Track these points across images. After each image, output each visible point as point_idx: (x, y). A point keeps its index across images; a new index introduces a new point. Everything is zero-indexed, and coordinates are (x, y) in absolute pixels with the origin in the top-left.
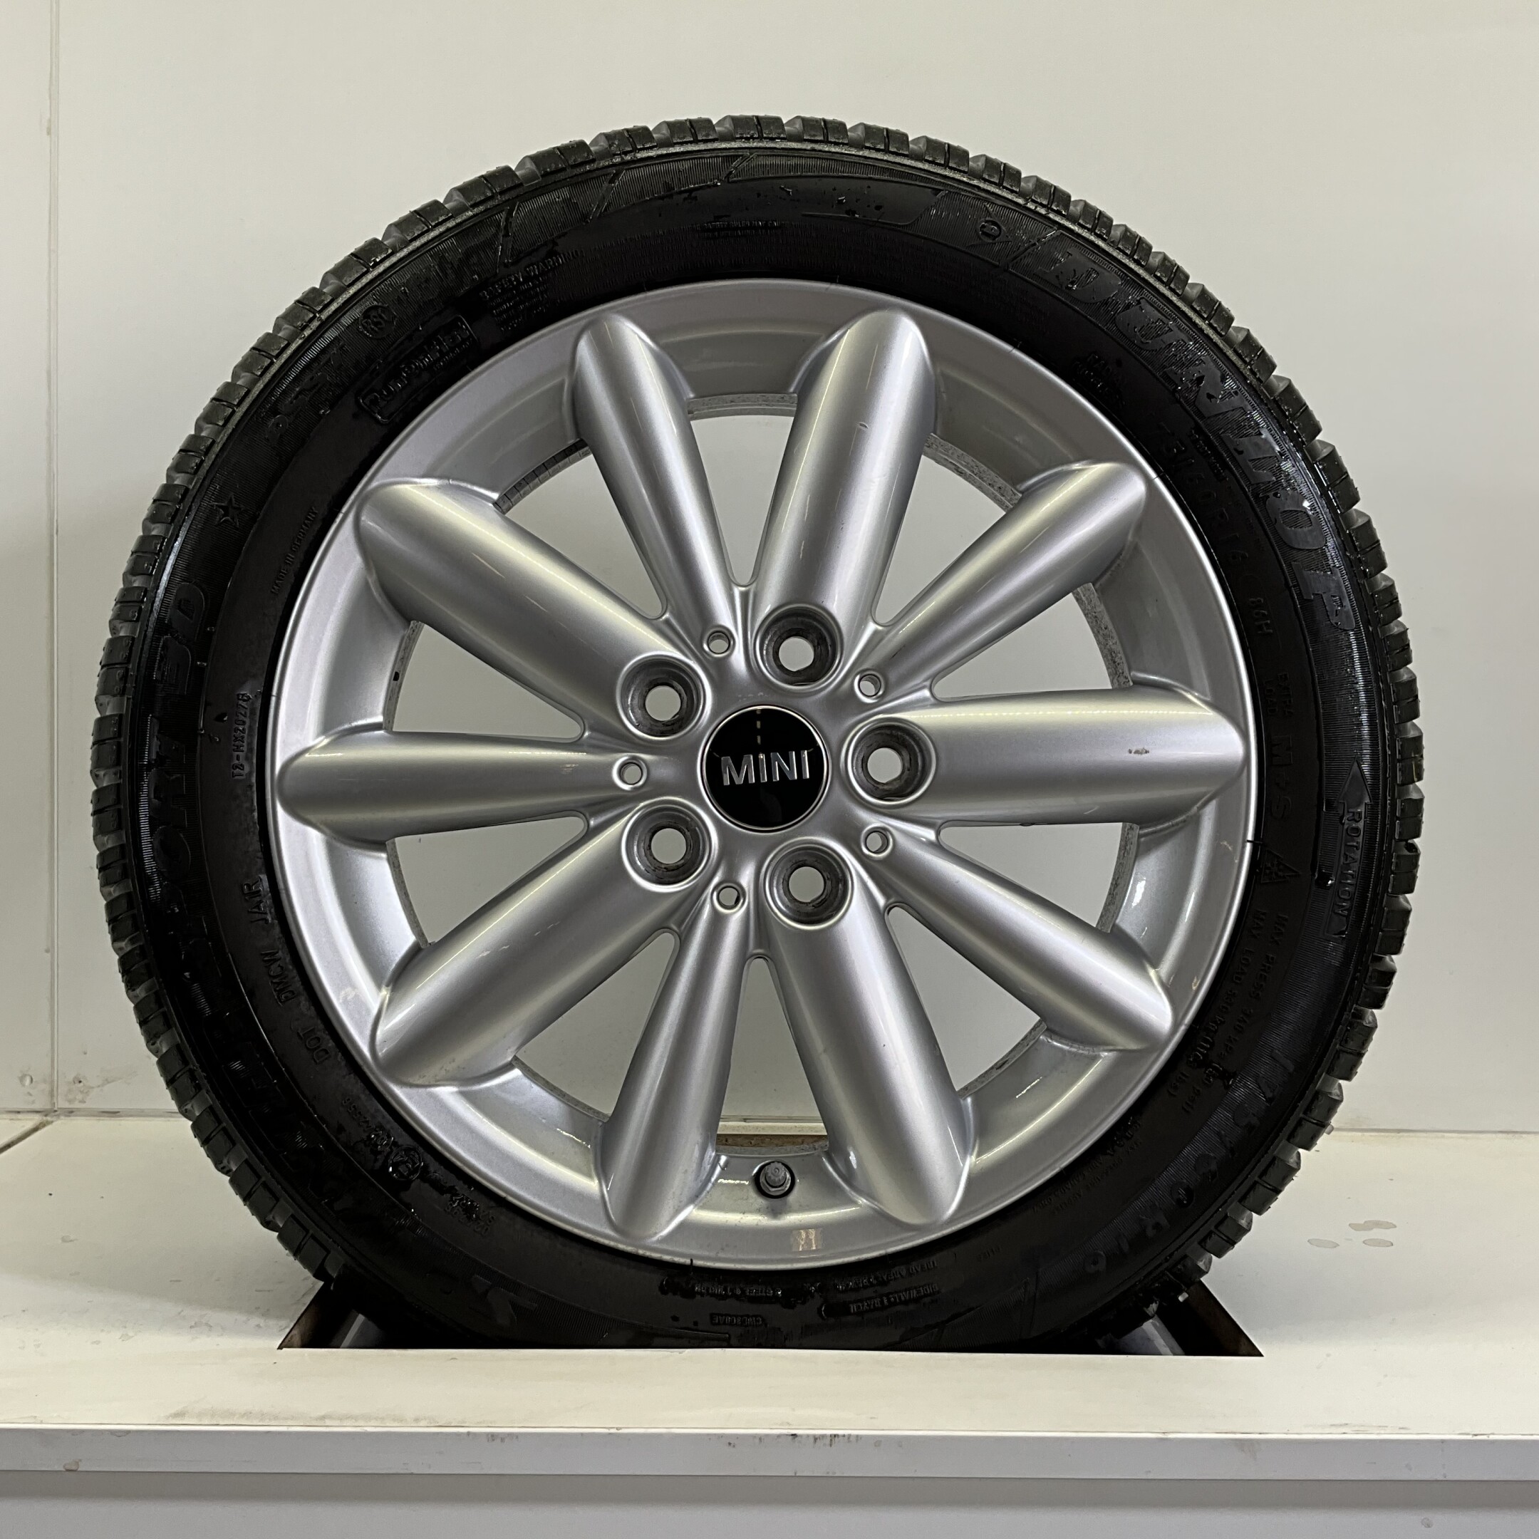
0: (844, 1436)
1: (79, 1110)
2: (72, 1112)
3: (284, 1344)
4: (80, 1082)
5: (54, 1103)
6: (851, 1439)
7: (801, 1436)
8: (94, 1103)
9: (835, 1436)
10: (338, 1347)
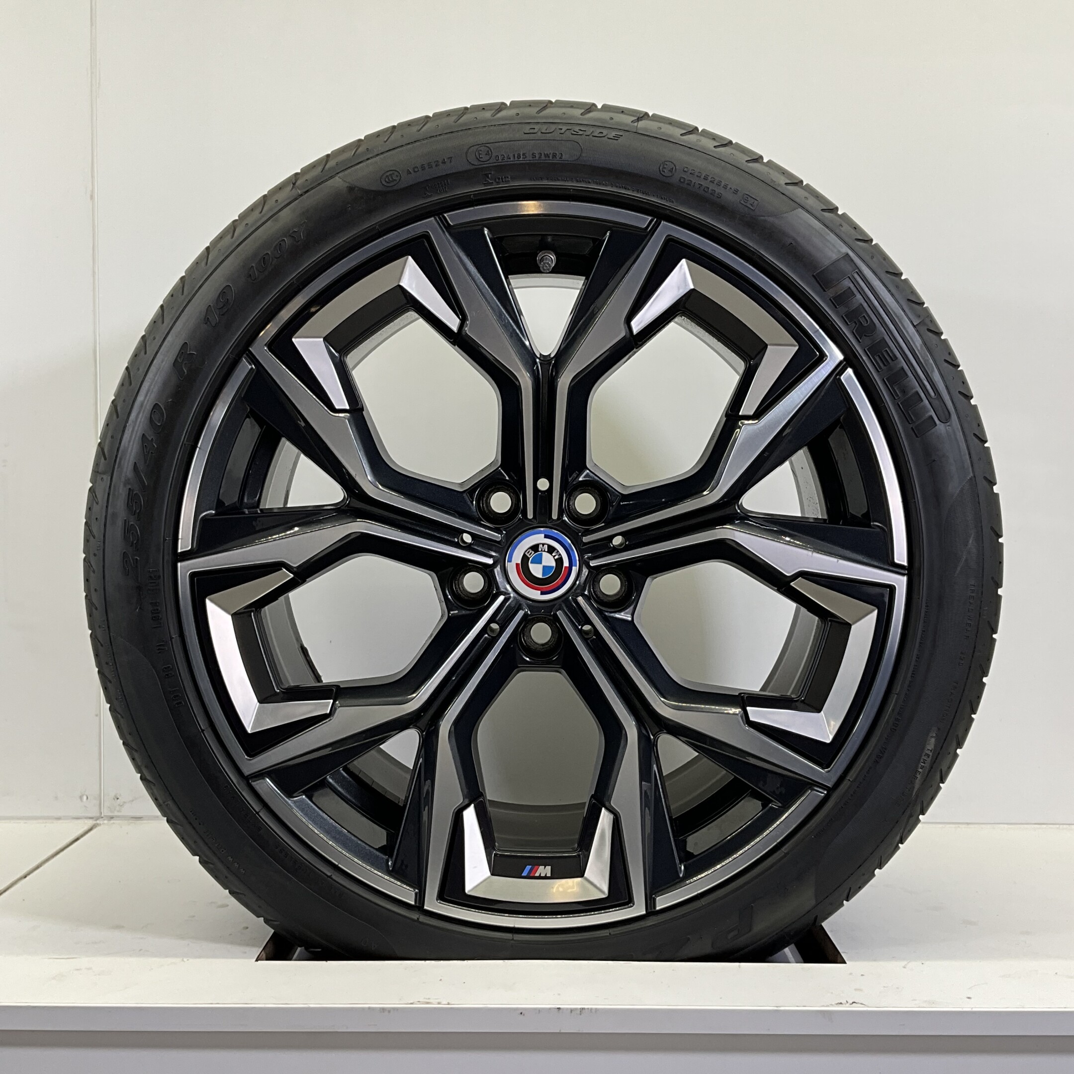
0: (588, 1009)
1: (118, 817)
2: (112, 818)
3: (258, 958)
4: (118, 799)
5: (101, 813)
6: (593, 1011)
7: (563, 1009)
8: (126, 811)
9: (583, 1009)
10: (290, 959)
